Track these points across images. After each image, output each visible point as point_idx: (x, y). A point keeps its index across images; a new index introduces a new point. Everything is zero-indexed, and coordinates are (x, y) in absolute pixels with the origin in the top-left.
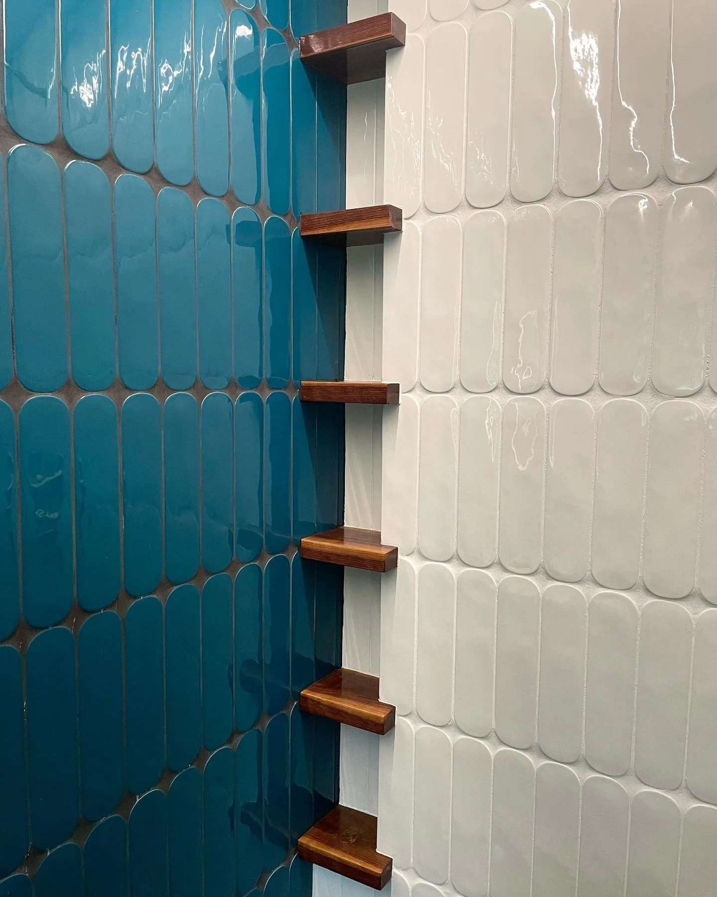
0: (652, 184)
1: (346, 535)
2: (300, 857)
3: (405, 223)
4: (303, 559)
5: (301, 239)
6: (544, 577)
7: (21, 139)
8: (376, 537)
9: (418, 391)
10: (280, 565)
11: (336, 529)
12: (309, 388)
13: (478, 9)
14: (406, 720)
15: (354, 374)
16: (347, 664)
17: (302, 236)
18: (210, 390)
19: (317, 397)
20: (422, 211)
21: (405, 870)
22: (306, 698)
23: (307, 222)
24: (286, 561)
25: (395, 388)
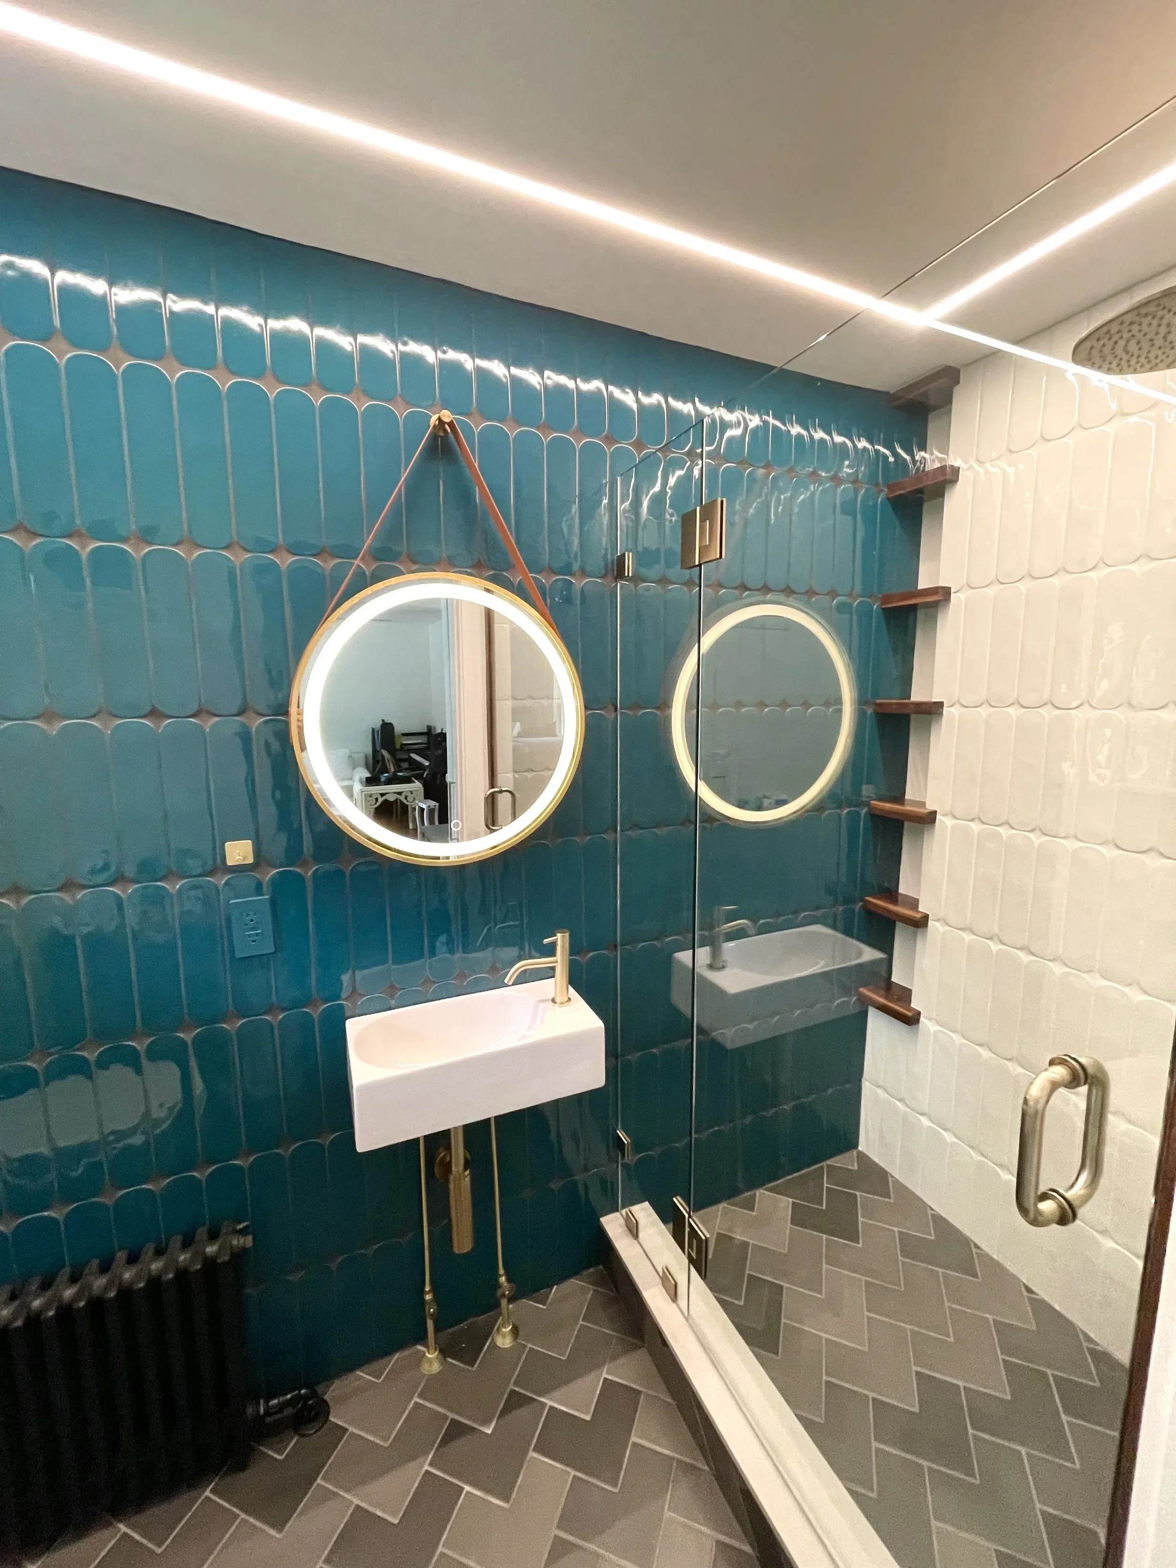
0: (1136, 560)
1: (906, 802)
2: (859, 999)
3: (952, 595)
4: (871, 815)
5: (880, 610)
6: (1039, 833)
7: (725, 588)
8: (923, 804)
9: (957, 706)
10: (854, 818)
11: (899, 798)
12: (881, 705)
13: (1011, 452)
14: (937, 924)
15: (917, 696)
16: (902, 890)
17: (883, 609)
18: (812, 706)
19: (887, 711)
20: (966, 587)
21: (930, 1019)
22: (868, 901)
23: (886, 599)
24: (858, 814)
25: (941, 704)
